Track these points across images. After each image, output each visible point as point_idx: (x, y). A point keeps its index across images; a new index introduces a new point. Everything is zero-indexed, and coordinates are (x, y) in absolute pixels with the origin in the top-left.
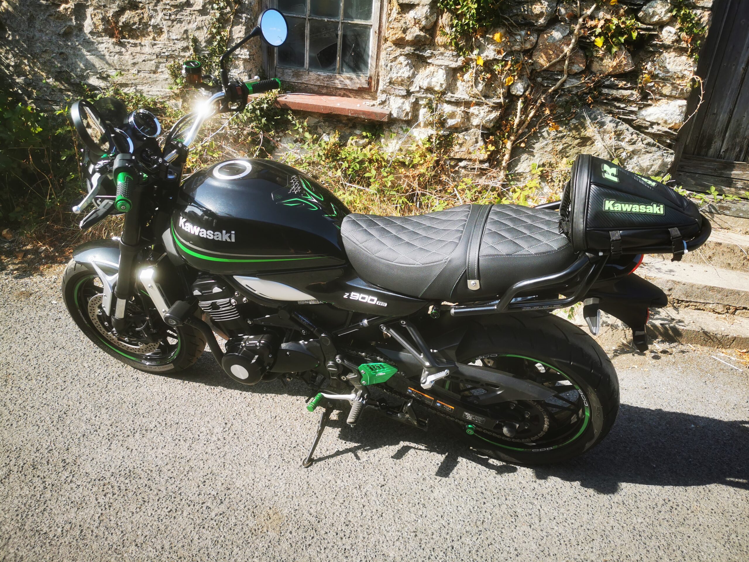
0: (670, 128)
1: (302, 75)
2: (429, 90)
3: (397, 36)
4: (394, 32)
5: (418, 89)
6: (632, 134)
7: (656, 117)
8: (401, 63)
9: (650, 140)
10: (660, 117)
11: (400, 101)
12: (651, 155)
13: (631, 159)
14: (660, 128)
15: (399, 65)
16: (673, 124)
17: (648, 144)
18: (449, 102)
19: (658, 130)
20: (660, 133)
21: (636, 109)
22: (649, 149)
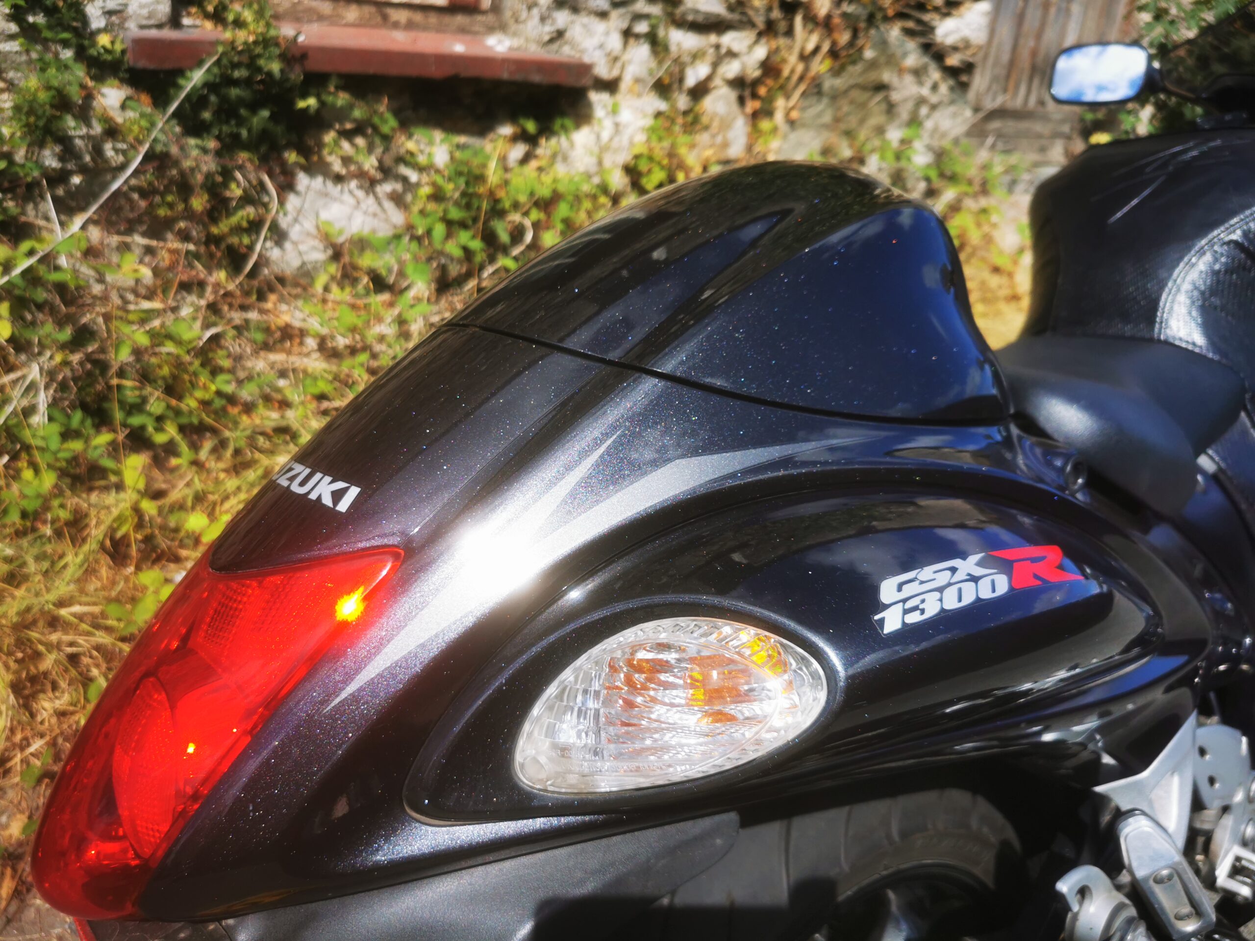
6: (934, 72)
7: (957, 37)
9: (950, 81)
10: (963, 35)
14: (960, 55)
17: (949, 89)
18: (691, 26)
20: (960, 65)
22: (951, 97)
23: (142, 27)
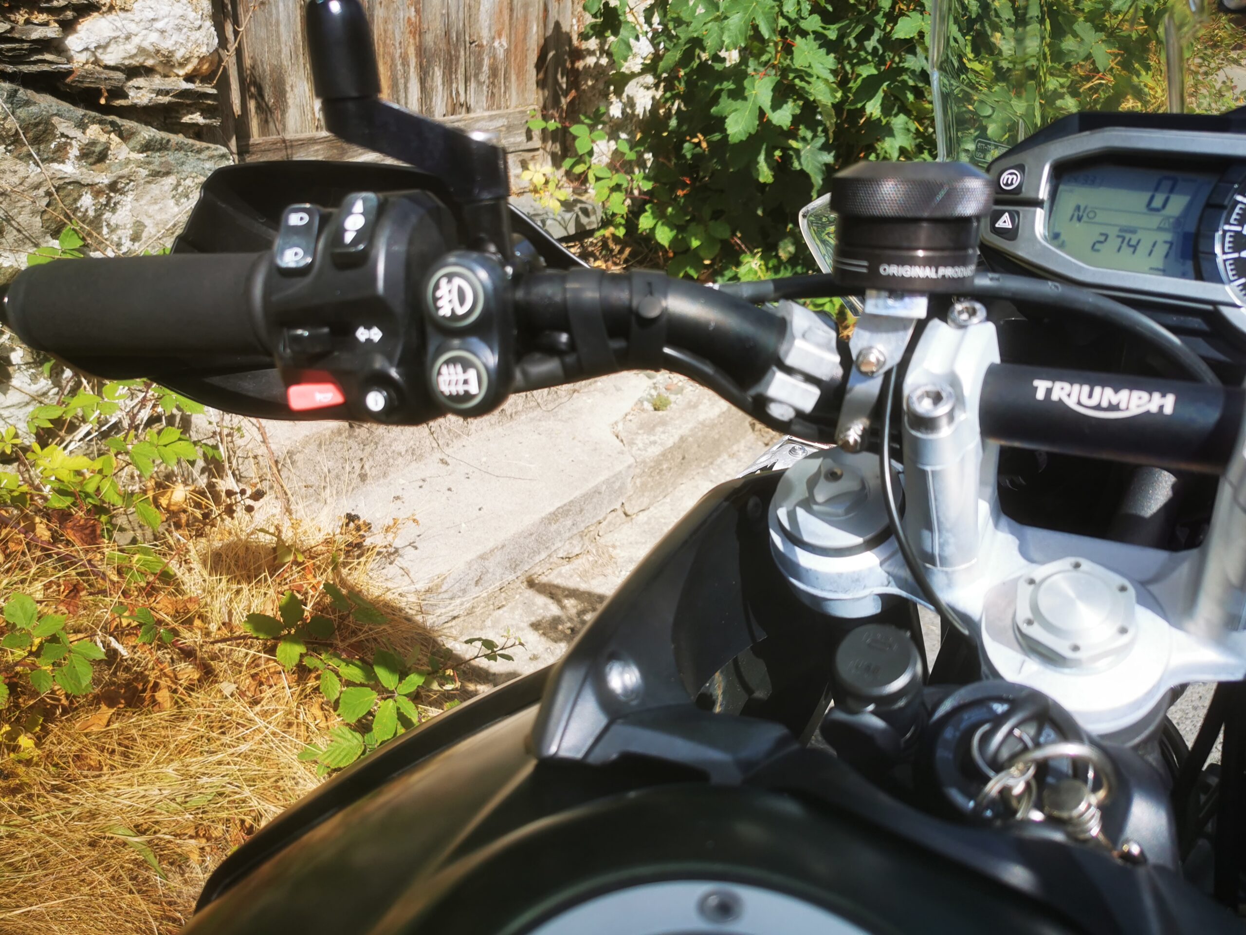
0: (189, 78)
6: (82, 126)
7: (131, 47)
9: (147, 133)
10: (146, 45)
12: (171, 180)
13: (114, 210)
14: (157, 81)
16: (195, 61)
17: (147, 147)
19: (159, 92)
20: (165, 99)
21: (52, 31)
22: (157, 158)
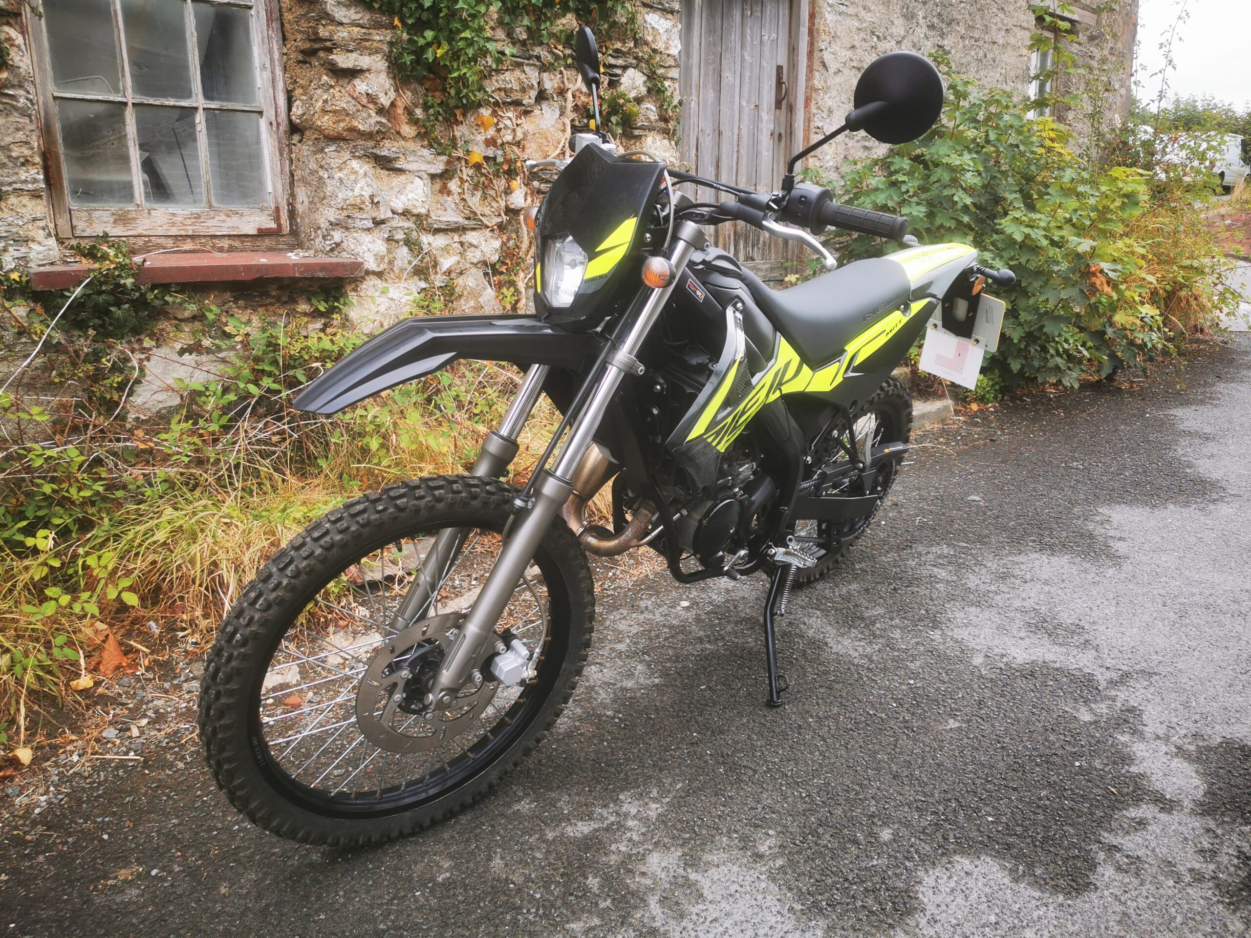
1: (134, 219)
2: (406, 213)
3: (342, 125)
4: (335, 119)
5: (390, 214)
8: (356, 173)
11: (366, 238)
15: (353, 177)
18: (438, 231)
23: (40, 266)
